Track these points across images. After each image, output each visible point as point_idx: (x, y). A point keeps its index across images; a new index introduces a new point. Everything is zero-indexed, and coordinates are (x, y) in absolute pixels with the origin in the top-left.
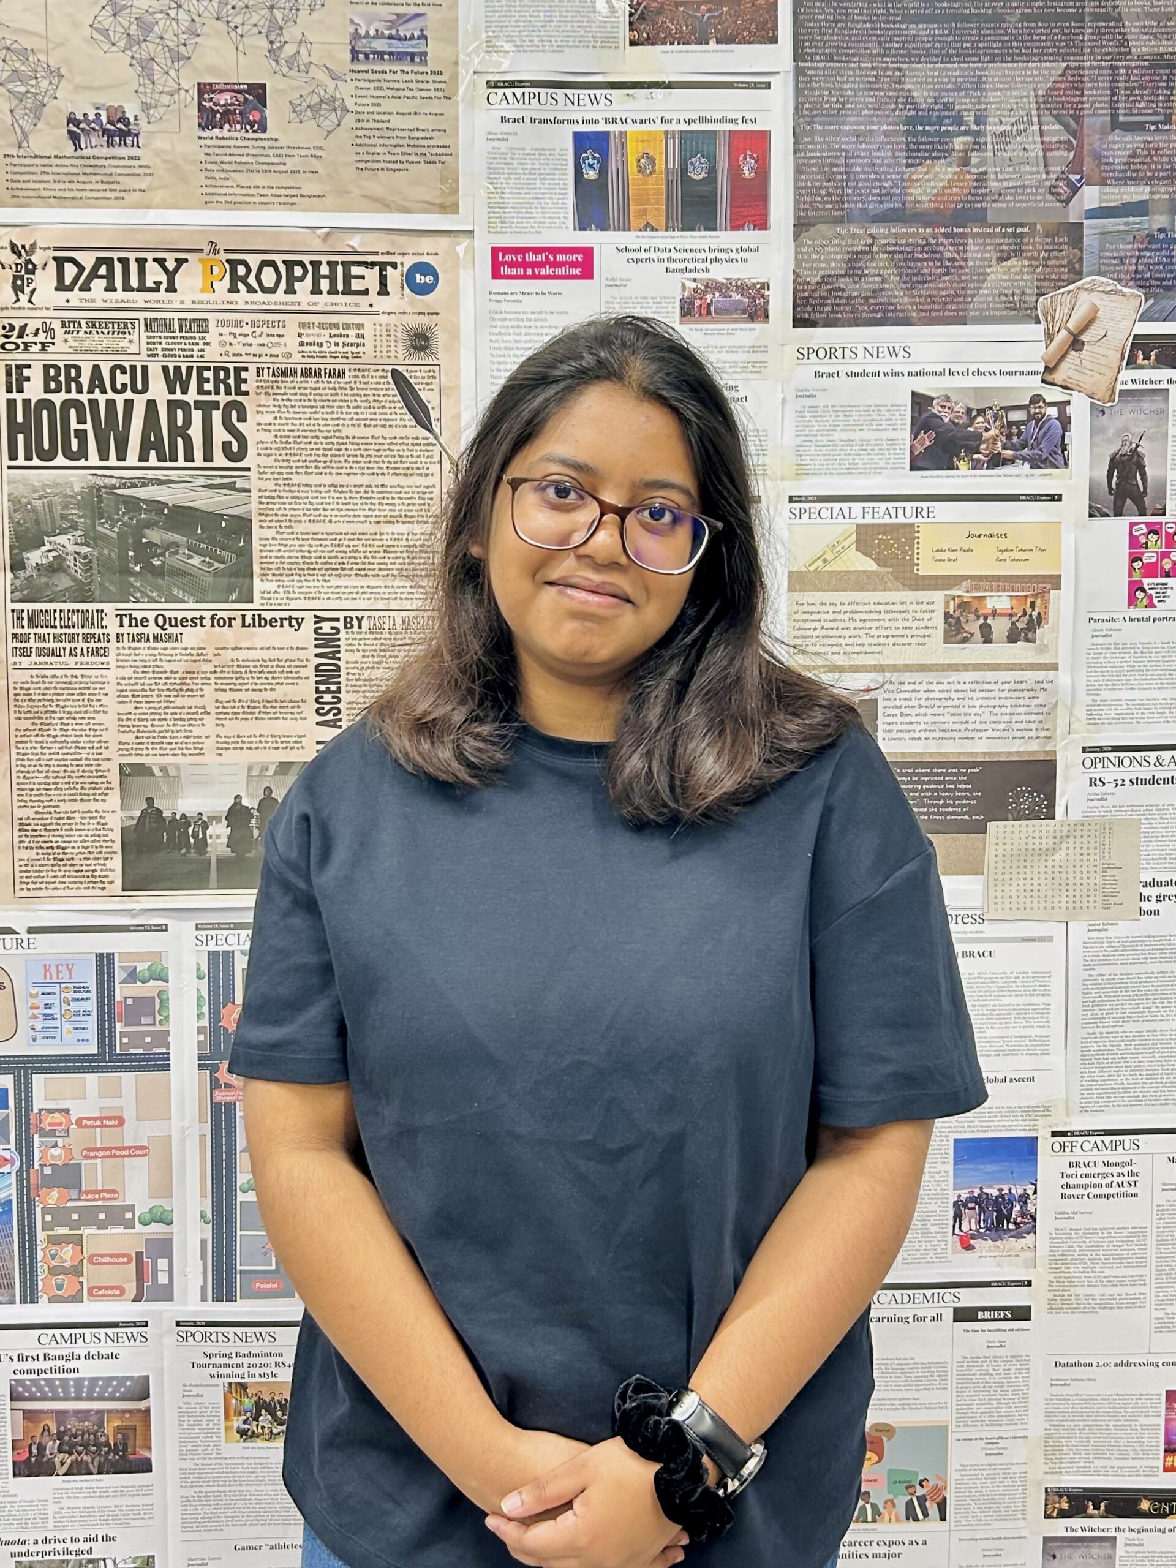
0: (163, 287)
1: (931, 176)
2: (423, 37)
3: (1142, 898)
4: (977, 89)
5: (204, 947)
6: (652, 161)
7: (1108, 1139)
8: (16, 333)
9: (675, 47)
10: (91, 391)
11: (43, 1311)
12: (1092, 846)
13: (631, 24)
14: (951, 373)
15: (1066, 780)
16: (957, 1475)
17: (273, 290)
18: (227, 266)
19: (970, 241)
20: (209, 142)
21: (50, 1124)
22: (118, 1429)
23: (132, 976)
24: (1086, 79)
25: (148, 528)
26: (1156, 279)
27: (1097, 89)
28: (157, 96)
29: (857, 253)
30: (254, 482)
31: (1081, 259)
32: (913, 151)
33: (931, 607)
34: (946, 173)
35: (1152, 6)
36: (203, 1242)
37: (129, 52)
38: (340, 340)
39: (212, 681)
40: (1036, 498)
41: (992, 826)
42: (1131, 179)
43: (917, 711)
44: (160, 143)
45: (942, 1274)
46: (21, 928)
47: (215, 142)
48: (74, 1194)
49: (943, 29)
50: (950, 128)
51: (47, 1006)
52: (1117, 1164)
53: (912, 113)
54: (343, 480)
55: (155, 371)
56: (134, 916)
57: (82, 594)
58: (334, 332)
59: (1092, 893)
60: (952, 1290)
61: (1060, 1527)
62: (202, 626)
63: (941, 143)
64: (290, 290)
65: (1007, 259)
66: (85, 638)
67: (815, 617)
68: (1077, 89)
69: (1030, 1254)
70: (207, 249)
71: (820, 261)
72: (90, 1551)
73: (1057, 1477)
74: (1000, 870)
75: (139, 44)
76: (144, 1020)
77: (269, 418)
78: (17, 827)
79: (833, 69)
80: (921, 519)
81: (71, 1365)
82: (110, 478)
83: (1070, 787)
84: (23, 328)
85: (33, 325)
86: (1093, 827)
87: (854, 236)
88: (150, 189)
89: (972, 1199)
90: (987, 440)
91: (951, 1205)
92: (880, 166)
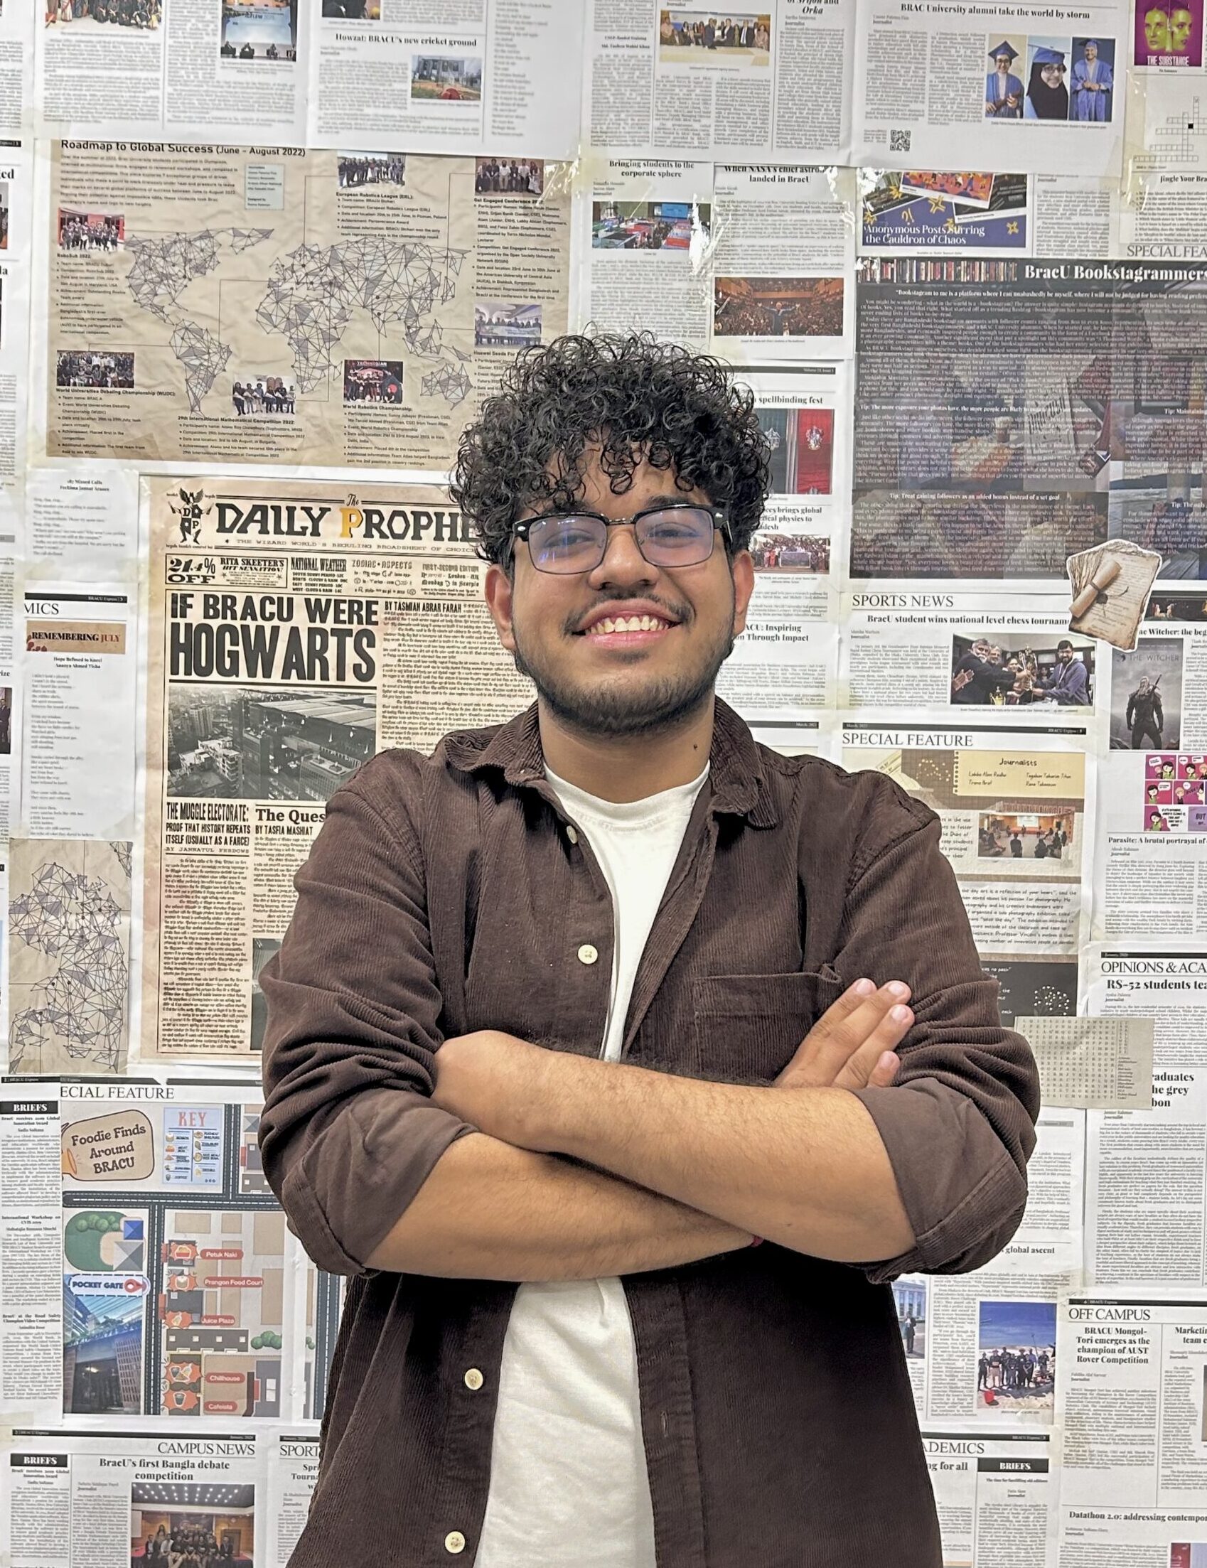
0: (309, 531)
1: (975, 450)
2: (538, 325)
3: (1155, 1090)
4: (1016, 377)
7: (1121, 1308)
8: (182, 567)
9: (754, 337)
10: (243, 618)
11: (164, 1423)
12: (1110, 1041)
13: (716, 317)
14: (989, 621)
15: (1086, 981)
17: (402, 536)
18: (364, 515)
19: (1008, 506)
20: (353, 410)
21: (178, 1254)
22: (225, 1533)
24: (1112, 369)
25: (287, 735)
26: (1173, 543)
27: (1123, 378)
28: (310, 371)
29: (907, 515)
30: (380, 700)
31: (1106, 524)
33: (967, 824)
34: (987, 448)
35: (1172, 309)
36: (308, 1365)
37: (288, 334)
38: (458, 580)
40: (1063, 731)
41: (1019, 1020)
42: (1152, 455)
44: (311, 409)
45: (968, 1427)
46: (162, 1080)
47: (357, 410)
48: (196, 1318)
49: (988, 325)
50: (992, 409)
51: (180, 1149)
52: (1129, 1332)
54: (455, 699)
55: (299, 602)
57: (227, 790)
58: (453, 573)
59: (1109, 1084)
60: (977, 1442)
63: (983, 422)
64: (417, 537)
65: (1041, 523)
68: (1104, 377)
69: (1048, 1412)
70: (347, 501)
71: (874, 521)
75: (297, 326)
77: (394, 645)
78: (162, 991)
79: (890, 357)
80: (959, 747)
81: (187, 1472)
82: (256, 693)
83: (1090, 987)
84: (188, 564)
85: (197, 561)
86: (1110, 1025)
87: (905, 501)
88: (301, 448)
89: (996, 1358)
90: (1020, 679)
91: (977, 1363)
92: (929, 441)
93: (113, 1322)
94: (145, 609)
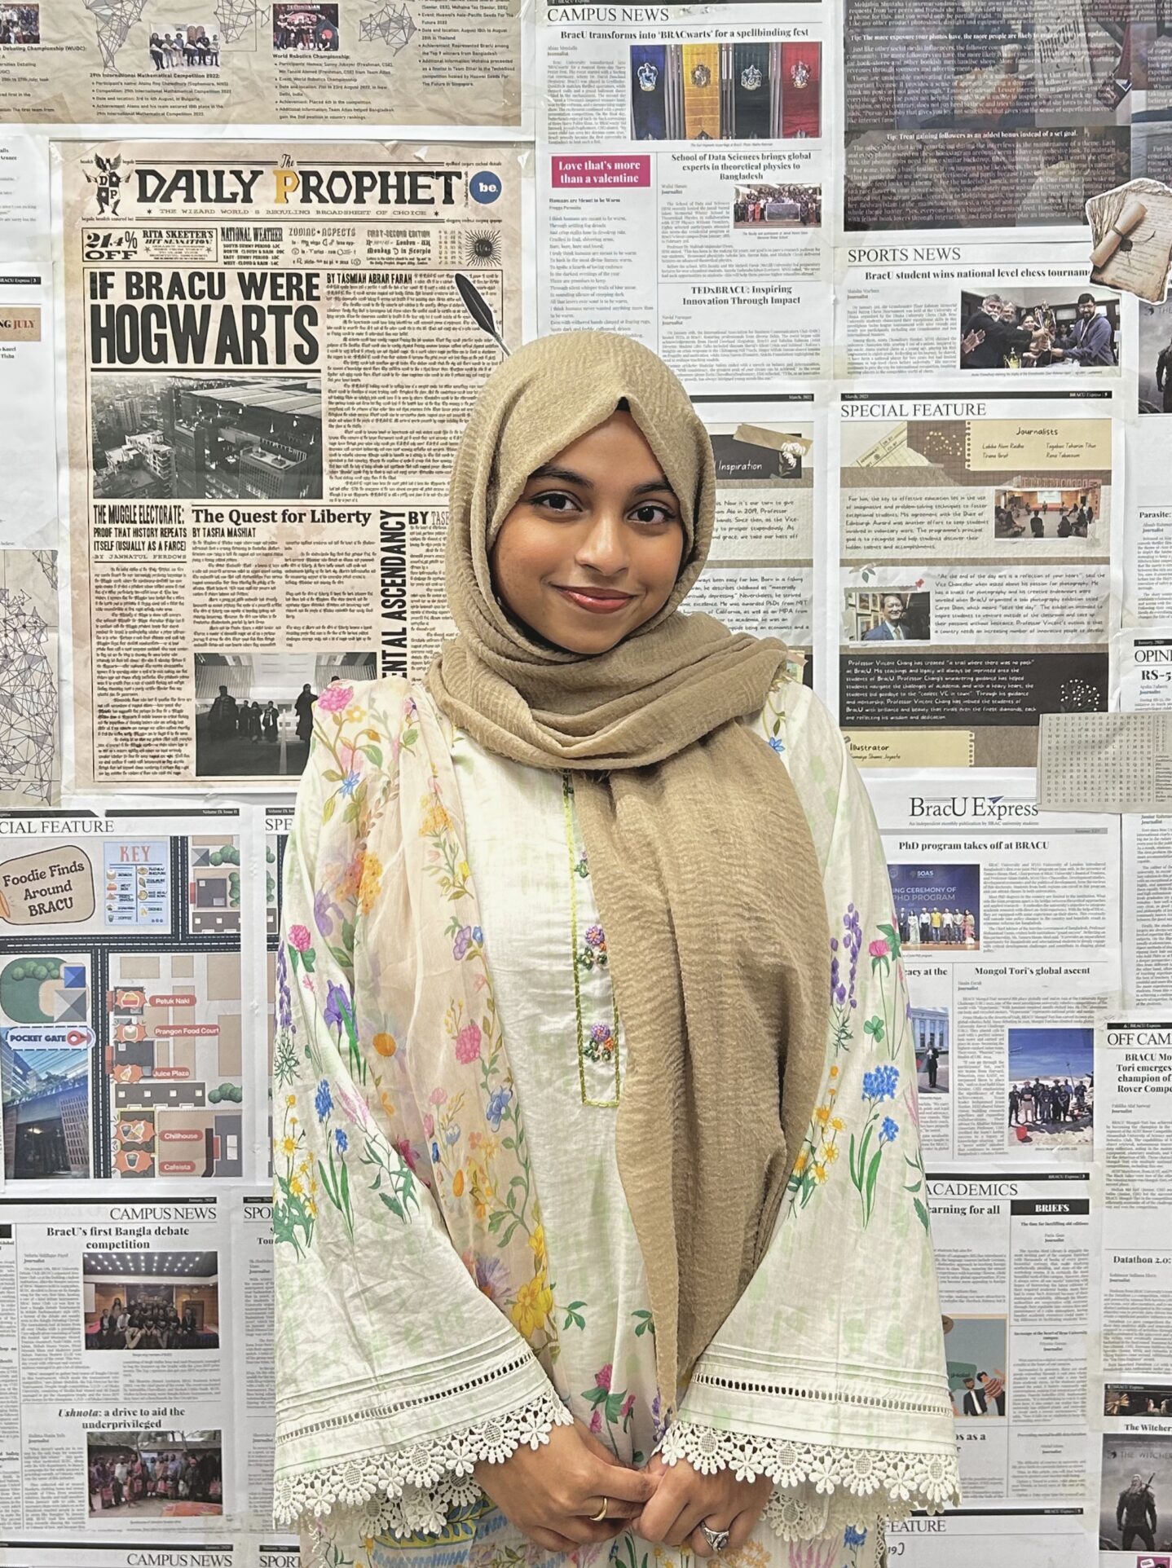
1: (980, 83)
5: (274, 832)
6: (707, 72)
7: (1164, 1032)
8: (100, 242)
10: (170, 297)
11: (116, 1186)
12: (1146, 738)
14: (1000, 274)
15: (1118, 672)
16: (1016, 1370)
17: (343, 200)
18: (300, 177)
19: (1018, 145)
20: (284, 60)
21: (125, 1002)
22: (186, 1305)
23: (205, 859)
25: (223, 427)
28: (234, 17)
29: (907, 158)
30: (325, 384)
31: (1128, 162)
32: (961, 59)
33: (982, 502)
34: (994, 80)
38: (407, 247)
39: (283, 574)
40: (1085, 395)
41: (1045, 718)
43: (970, 604)
44: (237, 61)
45: (999, 1166)
46: (99, 811)
47: (289, 60)
48: (147, 1071)
50: (998, 37)
51: (124, 887)
53: (960, 22)
54: (409, 381)
55: (231, 278)
56: (207, 801)
57: (160, 489)
58: (402, 239)
59: (1146, 785)
60: (1009, 1183)
61: (1121, 1425)
62: (274, 520)
63: (989, 51)
64: (360, 199)
65: (1056, 162)
66: (163, 533)
67: (867, 512)
69: (1087, 1147)
70: (281, 161)
71: (870, 166)
72: (159, 1424)
73: (1117, 1374)
74: (1053, 762)
76: (216, 902)
77: (338, 322)
78: (97, 714)
80: (971, 416)
81: (142, 1240)
82: (188, 380)
83: (1123, 679)
84: (107, 238)
85: (116, 235)
86: (1145, 720)
87: (903, 142)
88: (228, 105)
89: (1028, 1090)
90: (1037, 339)
91: (1007, 1096)
92: (930, 73)
93: (56, 1078)
94: (61, 290)
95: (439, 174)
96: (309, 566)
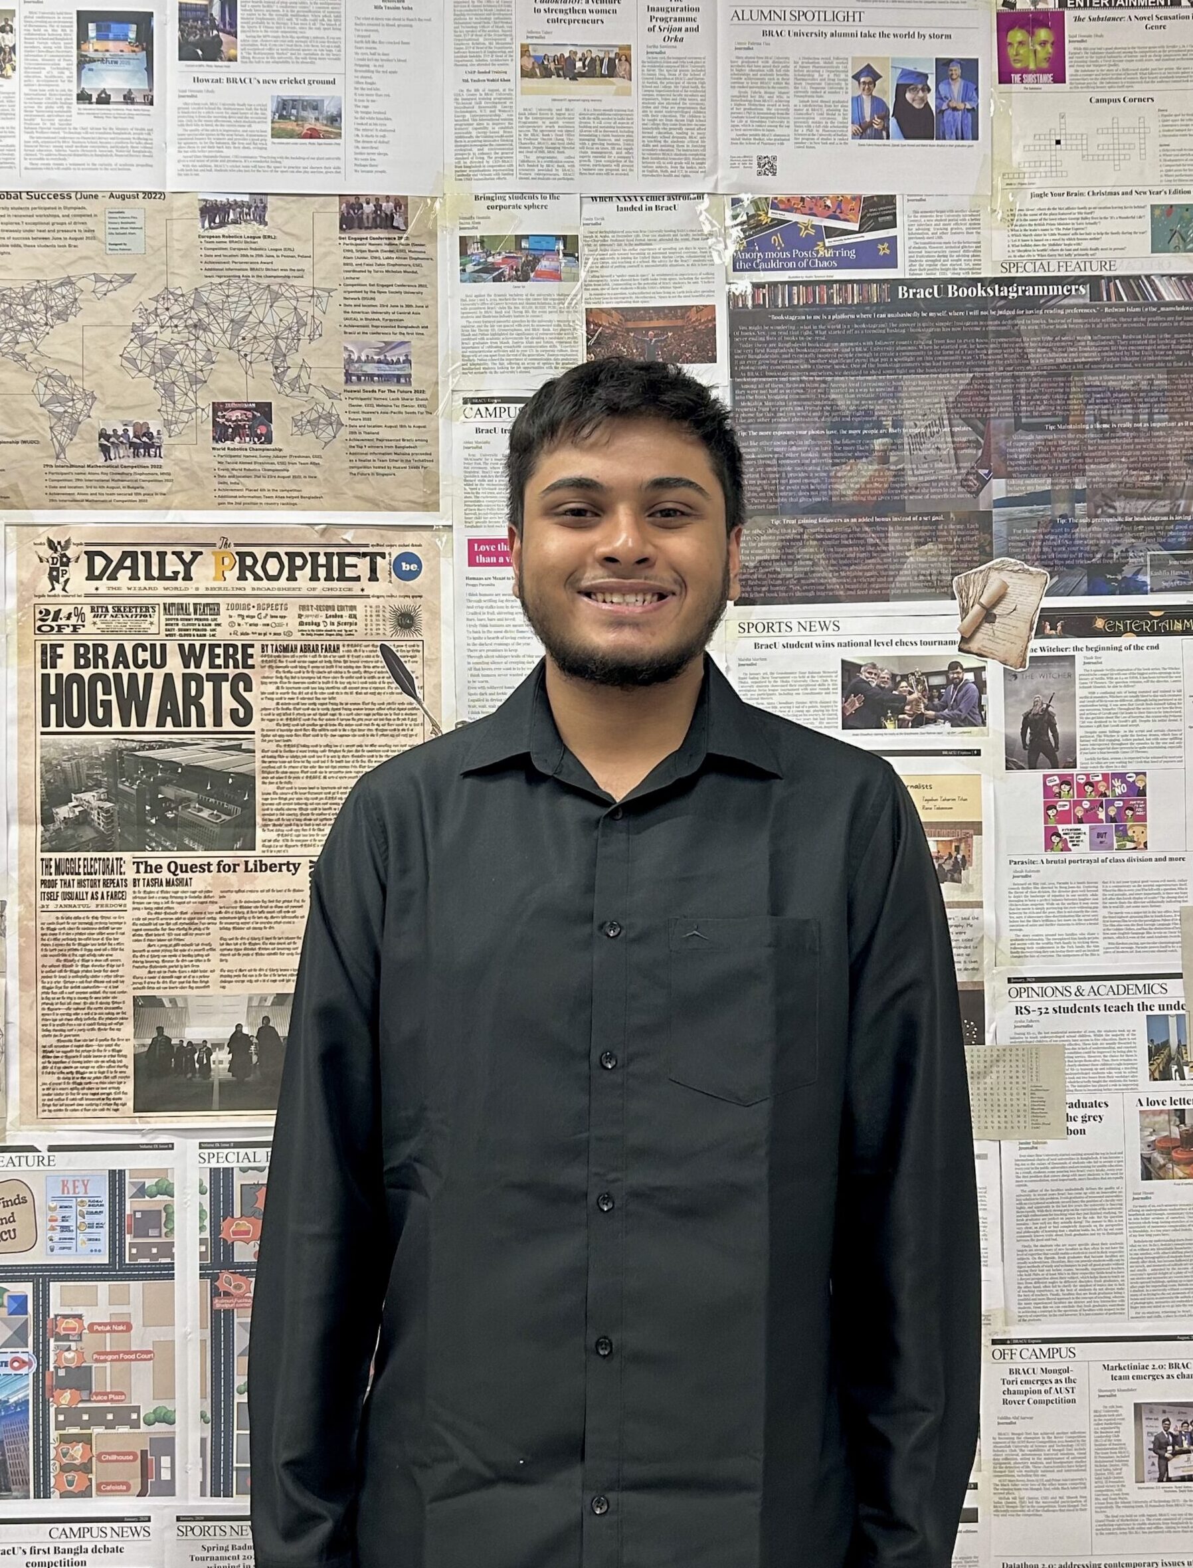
0: (181, 576)
1: (855, 473)
2: (408, 361)
3: (1069, 1118)
4: (893, 398)
5: (206, 1165)
7: (1045, 1347)
8: (51, 617)
10: (115, 666)
12: (1021, 1069)
13: (588, 348)
14: (877, 644)
15: (994, 1008)
17: (276, 578)
18: (237, 558)
19: (891, 528)
20: (222, 453)
21: (64, 1329)
23: (141, 1191)
24: (991, 387)
25: (163, 785)
26: (1060, 559)
27: (1001, 395)
28: (176, 414)
29: (790, 540)
30: (258, 744)
31: (991, 543)
32: (838, 451)
34: (867, 471)
35: (1048, 324)
36: (203, 1440)
37: (153, 377)
38: (335, 620)
39: (218, 921)
40: (956, 753)
42: (1034, 472)
44: (179, 453)
46: (42, 1146)
47: (227, 452)
49: (863, 346)
50: (872, 432)
51: (64, 1219)
52: (1055, 1371)
53: (836, 419)
54: (337, 741)
55: (172, 648)
56: (143, 1135)
57: (103, 844)
58: (330, 613)
59: (1022, 1113)
62: (209, 871)
63: (862, 445)
64: (292, 578)
65: (925, 544)
66: (106, 884)
68: (983, 395)
70: (219, 544)
71: (757, 548)
75: (162, 370)
76: (151, 1232)
77: (272, 688)
78: (41, 1054)
79: (765, 383)
81: (79, 1558)
83: (998, 1015)
84: (58, 613)
85: (65, 611)
86: (1020, 1053)
87: (786, 526)
88: (170, 492)
90: (910, 703)
92: (809, 465)
94: (14, 660)
95: (365, 555)
96: (242, 913)
